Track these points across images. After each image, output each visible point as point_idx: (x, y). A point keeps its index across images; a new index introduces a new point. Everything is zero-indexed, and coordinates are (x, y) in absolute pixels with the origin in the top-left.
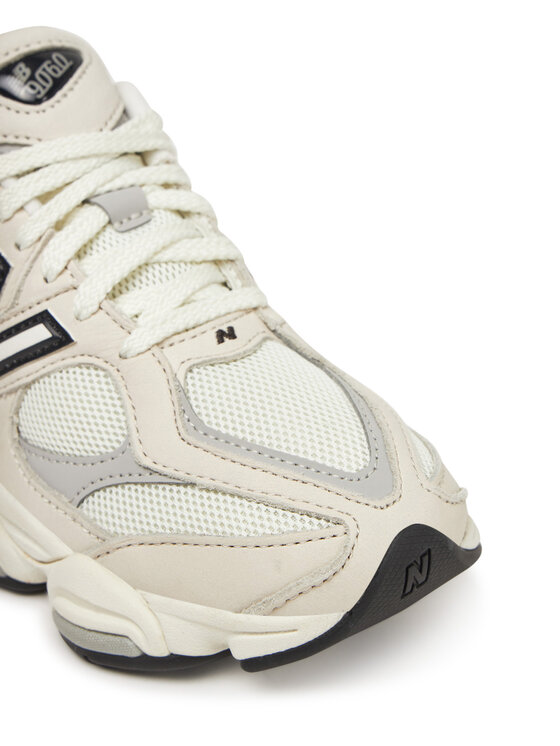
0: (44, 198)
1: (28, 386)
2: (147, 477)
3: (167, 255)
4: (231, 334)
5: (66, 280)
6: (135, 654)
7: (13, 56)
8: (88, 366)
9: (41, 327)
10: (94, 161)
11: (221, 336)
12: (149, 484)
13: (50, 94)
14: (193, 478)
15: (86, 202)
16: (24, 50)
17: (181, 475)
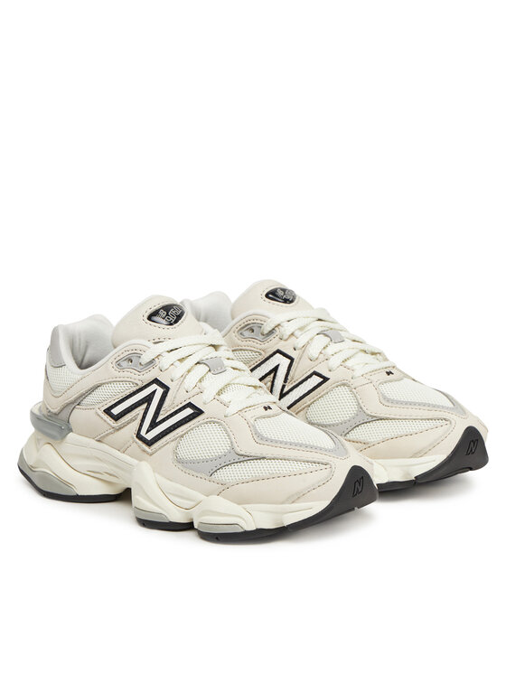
0: (181, 360)
1: (182, 436)
2: (242, 459)
3: (236, 381)
4: (270, 408)
5: (197, 390)
6: (241, 530)
7: (157, 307)
8: (210, 422)
9: (188, 409)
10: (199, 347)
11: (266, 408)
12: (243, 461)
13: (176, 322)
14: (264, 455)
15: (198, 363)
16: (162, 305)
17: (259, 455)
